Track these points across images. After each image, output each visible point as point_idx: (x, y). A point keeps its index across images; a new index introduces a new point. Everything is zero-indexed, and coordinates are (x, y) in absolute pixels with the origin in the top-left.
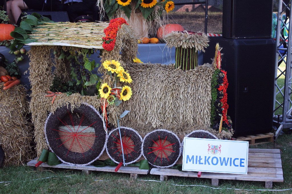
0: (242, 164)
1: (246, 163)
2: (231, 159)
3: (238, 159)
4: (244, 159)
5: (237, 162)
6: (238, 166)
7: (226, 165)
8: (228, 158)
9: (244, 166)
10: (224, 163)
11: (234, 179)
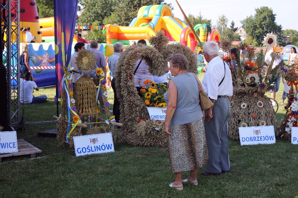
0: (15, 146)
1: (16, 145)
2: (7, 143)
3: (11, 143)
4: (15, 143)
5: (11, 145)
6: (12, 147)
7: (5, 148)
8: (6, 143)
9: (15, 147)
10: (4, 147)
11: (12, 156)
